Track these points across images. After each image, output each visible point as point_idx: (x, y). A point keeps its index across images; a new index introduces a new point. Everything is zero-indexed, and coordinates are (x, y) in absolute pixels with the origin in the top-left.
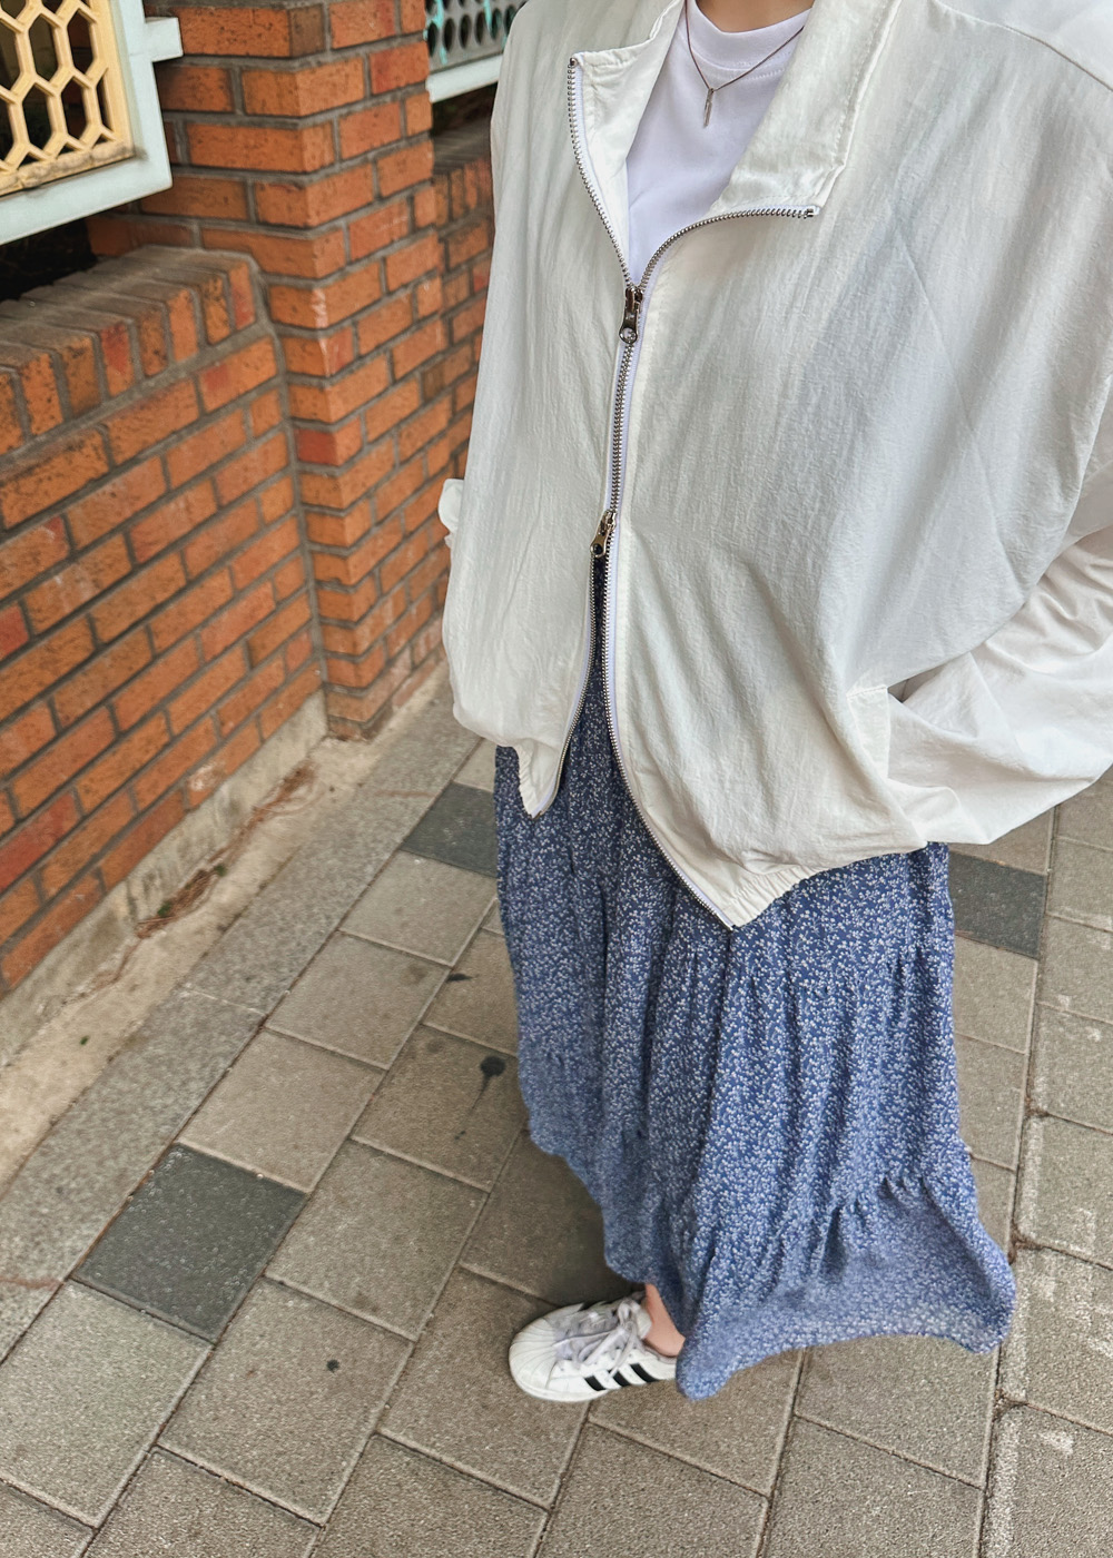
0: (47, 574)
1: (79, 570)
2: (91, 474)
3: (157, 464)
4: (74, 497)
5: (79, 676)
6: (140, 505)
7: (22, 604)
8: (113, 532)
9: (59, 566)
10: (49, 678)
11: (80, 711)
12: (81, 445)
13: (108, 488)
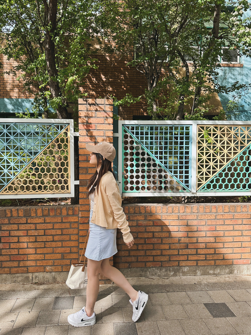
0: (32, 230)
1: (36, 231)
2: (41, 222)
3: (52, 224)
4: (38, 223)
5: (32, 243)
6: (48, 228)
7: (27, 231)
8: (43, 229)
9: (33, 230)
10: (28, 241)
11: (31, 247)
12: (40, 219)
13: (43, 224)
